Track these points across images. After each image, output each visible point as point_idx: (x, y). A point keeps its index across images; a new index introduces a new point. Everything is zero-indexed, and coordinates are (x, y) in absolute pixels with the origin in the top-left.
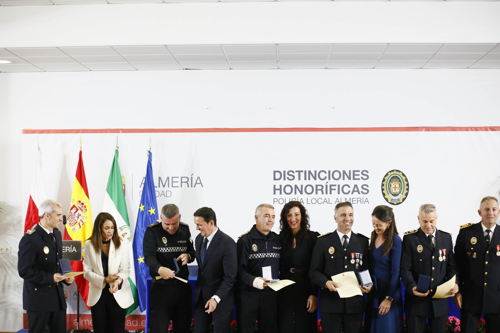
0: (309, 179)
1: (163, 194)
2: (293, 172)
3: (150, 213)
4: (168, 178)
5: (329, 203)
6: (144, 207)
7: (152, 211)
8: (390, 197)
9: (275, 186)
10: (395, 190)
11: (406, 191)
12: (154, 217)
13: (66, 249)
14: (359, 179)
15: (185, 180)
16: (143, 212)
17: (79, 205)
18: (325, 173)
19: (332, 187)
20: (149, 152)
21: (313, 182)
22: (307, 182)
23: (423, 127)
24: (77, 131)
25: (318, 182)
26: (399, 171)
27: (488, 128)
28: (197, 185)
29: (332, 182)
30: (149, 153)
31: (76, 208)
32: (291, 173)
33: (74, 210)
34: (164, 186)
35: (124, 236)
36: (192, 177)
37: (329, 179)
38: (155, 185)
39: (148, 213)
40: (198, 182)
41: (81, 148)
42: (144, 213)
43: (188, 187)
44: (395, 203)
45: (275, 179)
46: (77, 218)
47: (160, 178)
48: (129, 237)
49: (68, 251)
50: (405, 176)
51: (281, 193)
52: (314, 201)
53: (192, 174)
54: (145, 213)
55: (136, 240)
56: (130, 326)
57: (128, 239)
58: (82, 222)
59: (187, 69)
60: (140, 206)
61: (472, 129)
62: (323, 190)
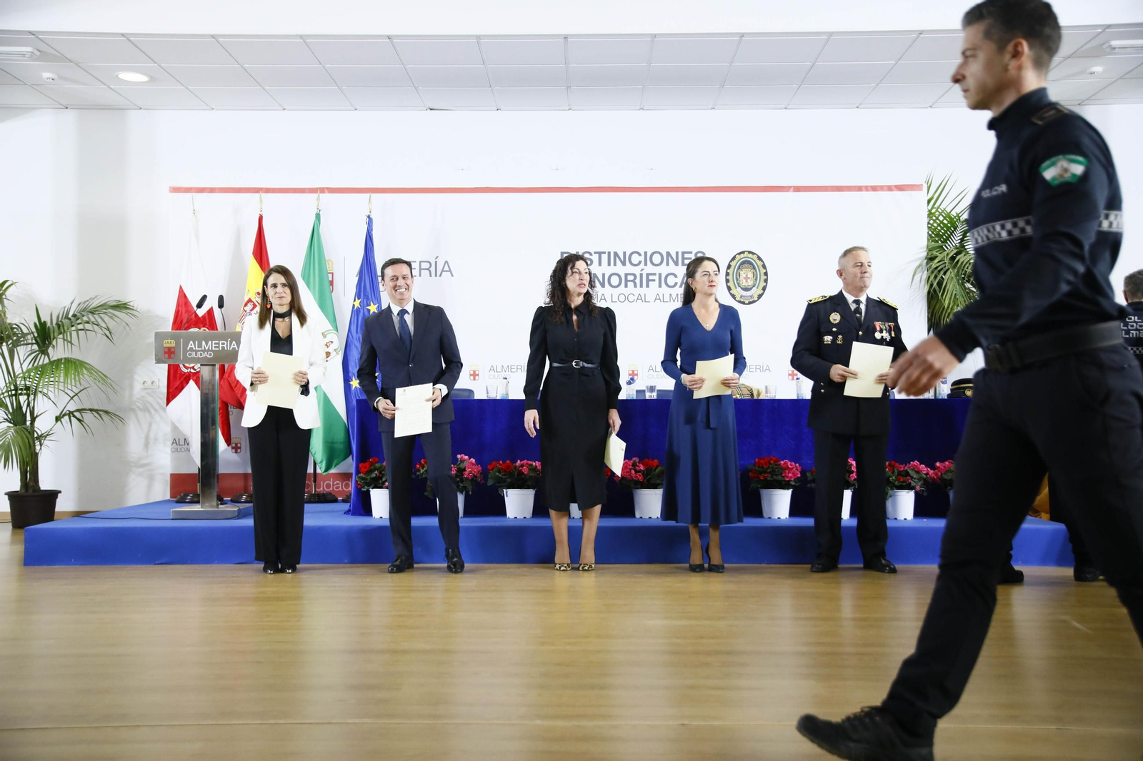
0: (615, 265)
2: (591, 254)
3: (369, 311)
5: (646, 301)
6: (361, 302)
8: (738, 292)
10: (747, 281)
11: (763, 284)
13: (221, 346)
15: (425, 265)
16: (358, 309)
17: (257, 299)
18: (640, 255)
19: (650, 276)
20: (369, 217)
21: (621, 270)
22: (612, 269)
23: (791, 187)
24: (257, 190)
25: (629, 269)
26: (753, 253)
27: (894, 188)
28: (443, 273)
29: (650, 269)
30: (368, 219)
31: (252, 303)
33: (250, 306)
35: (328, 347)
36: (436, 262)
37: (646, 264)
39: (366, 310)
40: (446, 268)
41: (261, 212)
42: (360, 311)
43: (431, 276)
44: (747, 302)
48: (337, 347)
49: (223, 347)
50: (762, 261)
52: (622, 298)
53: (437, 257)
54: (362, 311)
55: (348, 354)
56: (339, 490)
57: (335, 350)
59: (431, 109)
60: (355, 300)
61: (867, 188)
62: (635, 281)
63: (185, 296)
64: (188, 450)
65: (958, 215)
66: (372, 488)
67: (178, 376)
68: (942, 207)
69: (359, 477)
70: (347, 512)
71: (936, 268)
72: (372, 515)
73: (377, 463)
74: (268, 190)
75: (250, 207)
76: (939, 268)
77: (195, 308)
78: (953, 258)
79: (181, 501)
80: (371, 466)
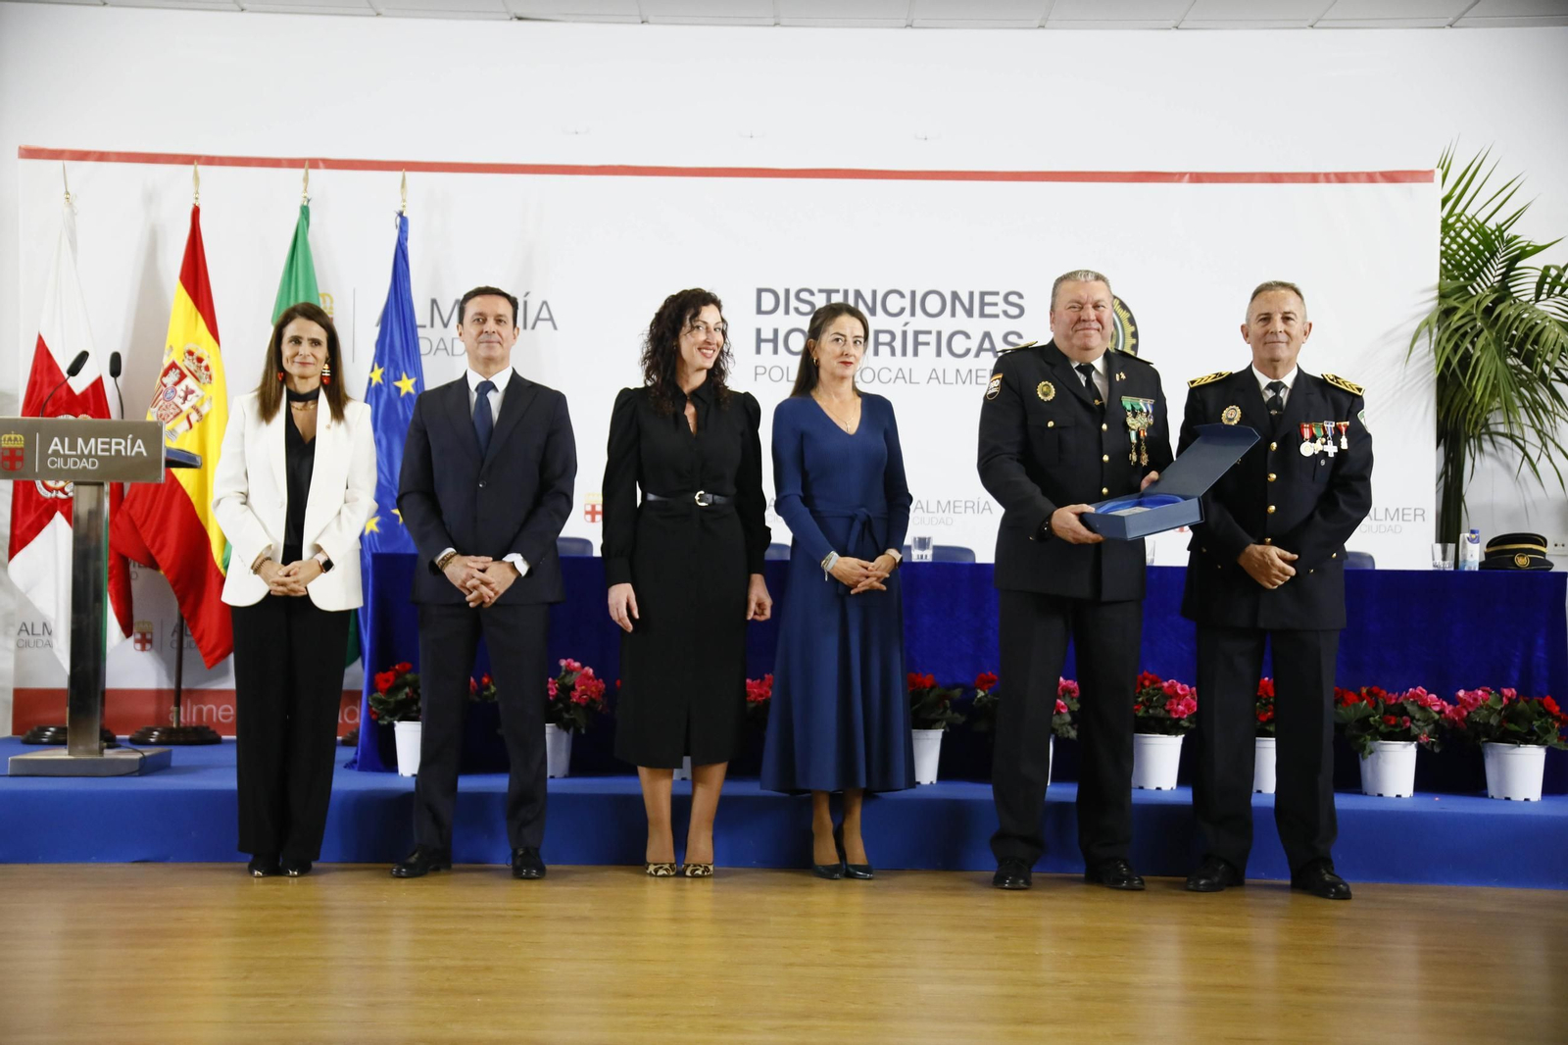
1: (442, 346)
2: (812, 293)
3: (398, 389)
5: (911, 382)
6: (383, 373)
7: (406, 385)
9: (759, 331)
13: (114, 447)
14: (997, 316)
16: (379, 387)
17: (187, 363)
18: (902, 295)
19: (920, 336)
20: (401, 214)
23: (1185, 174)
24: (189, 160)
25: (882, 321)
27: (1378, 177)
28: (539, 323)
29: (920, 322)
30: (399, 219)
31: (178, 371)
32: (804, 295)
33: (173, 376)
34: (446, 325)
36: (525, 303)
37: (913, 314)
38: (419, 321)
39: (392, 389)
40: (544, 314)
41: (197, 198)
42: (381, 390)
45: (759, 311)
46: (181, 400)
47: (434, 302)
49: (118, 452)
50: (1128, 311)
51: (776, 351)
52: (868, 375)
53: (527, 294)
54: (385, 389)
58: (198, 411)
61: (1328, 178)
62: (894, 344)
63: (49, 355)
64: (49, 644)
65: (1499, 227)
66: (399, 720)
67: (33, 505)
68: (1469, 213)
69: (374, 700)
70: (351, 765)
71: (1457, 330)
72: (396, 771)
73: (409, 672)
74: (210, 161)
75: (177, 188)
76: (1462, 331)
77: (66, 375)
78: (1488, 311)
79: (34, 741)
80: (397, 678)
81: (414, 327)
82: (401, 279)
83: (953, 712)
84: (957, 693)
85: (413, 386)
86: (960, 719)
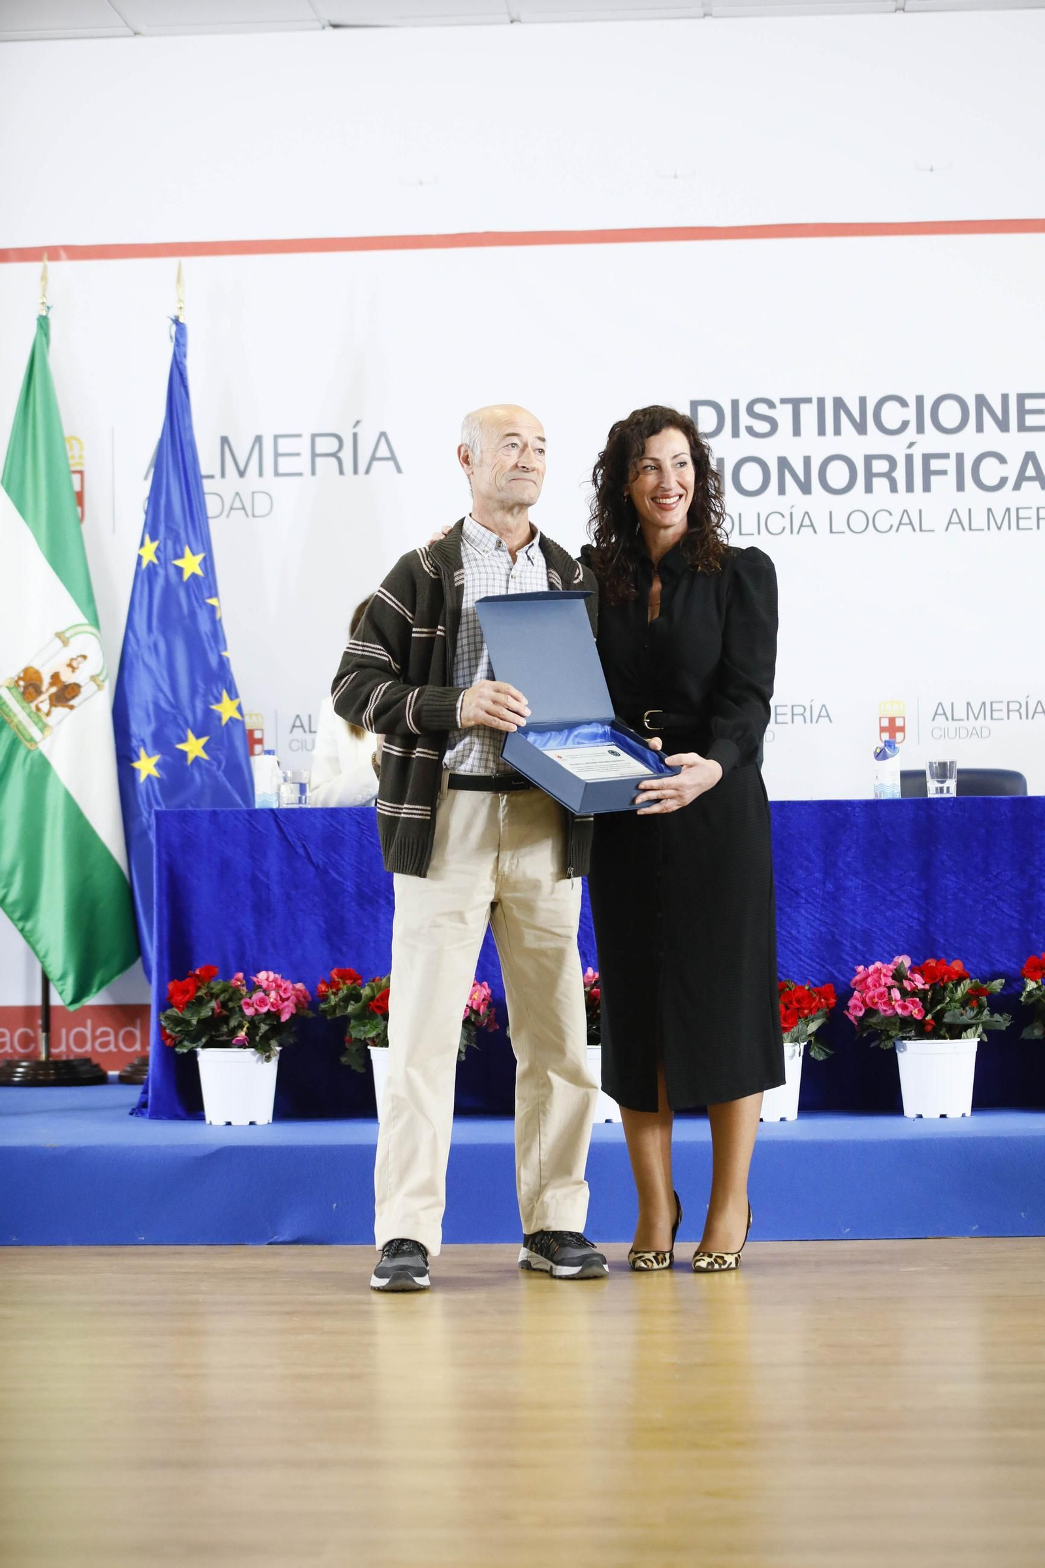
0: (837, 431)
1: (237, 504)
2: (771, 405)
3: (180, 571)
4: (258, 439)
5: (923, 530)
6: (158, 549)
7: (190, 564)
12: (199, 587)
15: (326, 445)
16: (152, 568)
18: (904, 403)
19: (932, 462)
20: (176, 321)
21: (855, 445)
22: (830, 444)
25: (875, 442)
28: (375, 464)
29: (933, 440)
30: (174, 328)
32: (760, 408)
34: (242, 474)
35: (73, 670)
36: (355, 435)
37: (920, 429)
38: (204, 469)
39: (172, 571)
40: (383, 451)
42: (156, 573)
43: (341, 472)
47: (225, 440)
48: (97, 671)
52: (858, 522)
53: (358, 422)
54: (161, 571)
55: (127, 688)
56: (110, 1052)
57: (93, 678)
59: (335, 26)
60: (142, 545)
62: (894, 474)
66: (205, 1046)
69: (167, 1018)
70: (139, 1110)
72: (204, 1119)
80: (199, 988)
81: (198, 477)
82: (180, 411)
83: (992, 1013)
84: (997, 985)
85: (200, 565)
86: (1002, 1021)
